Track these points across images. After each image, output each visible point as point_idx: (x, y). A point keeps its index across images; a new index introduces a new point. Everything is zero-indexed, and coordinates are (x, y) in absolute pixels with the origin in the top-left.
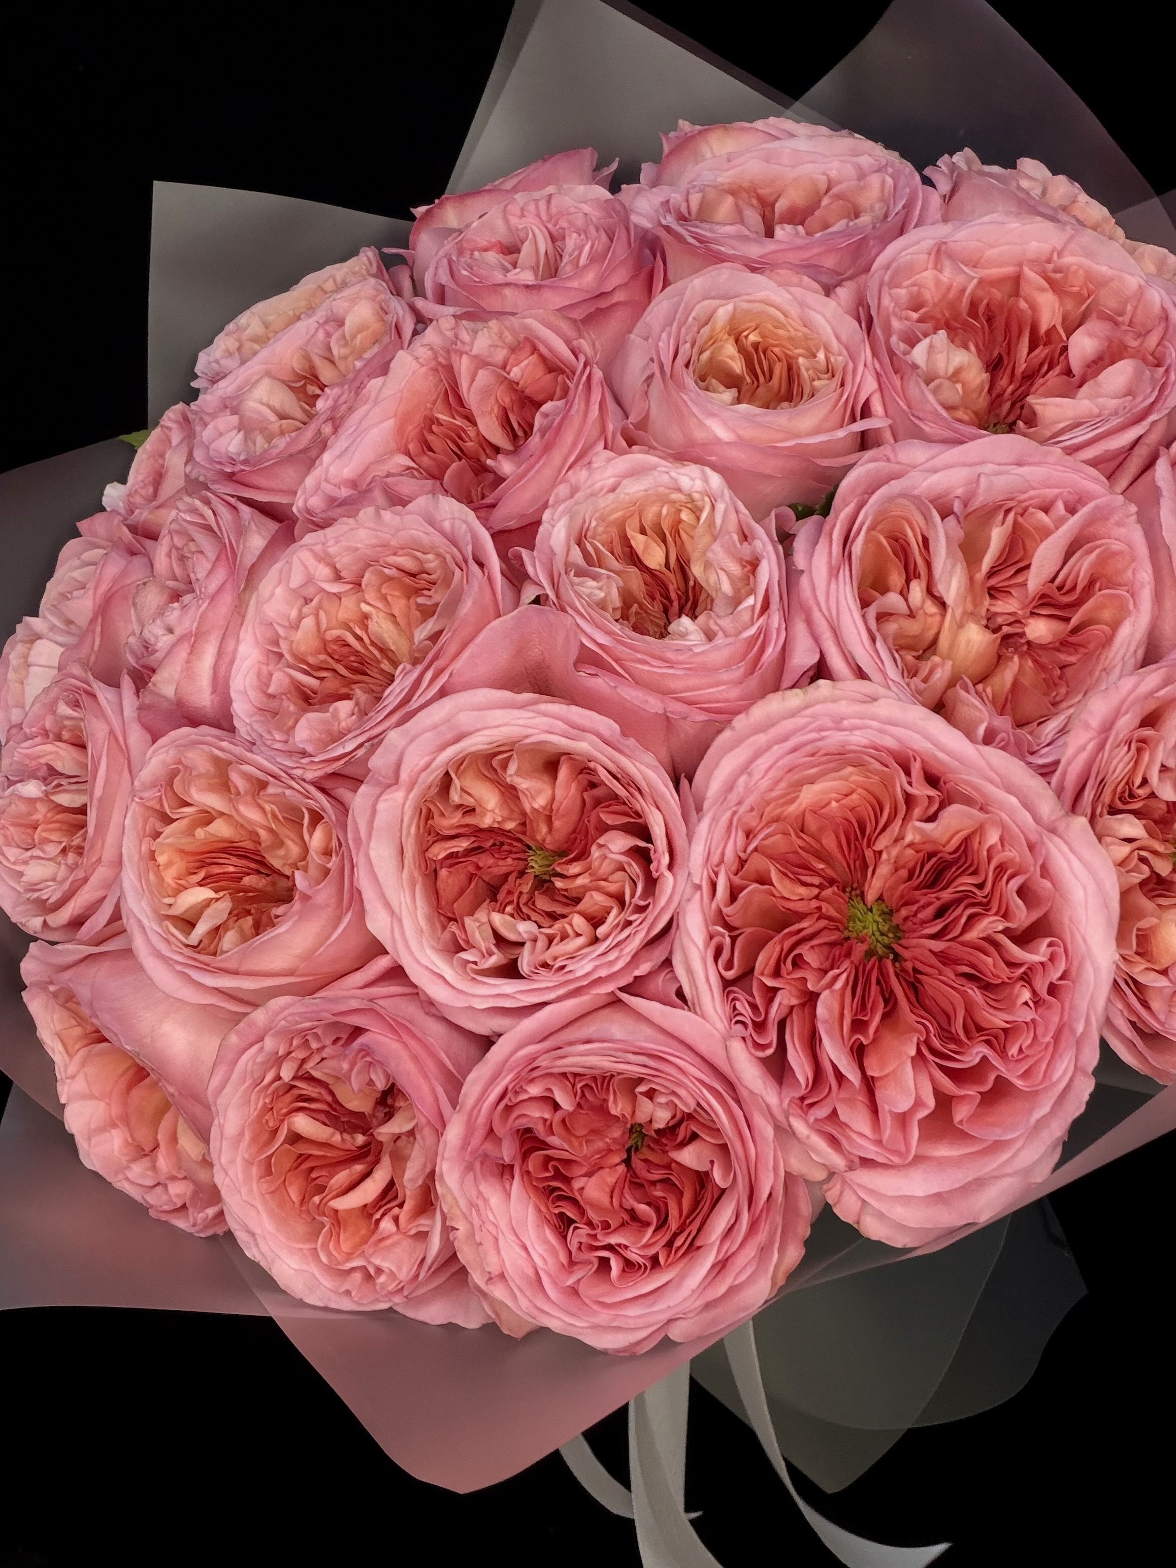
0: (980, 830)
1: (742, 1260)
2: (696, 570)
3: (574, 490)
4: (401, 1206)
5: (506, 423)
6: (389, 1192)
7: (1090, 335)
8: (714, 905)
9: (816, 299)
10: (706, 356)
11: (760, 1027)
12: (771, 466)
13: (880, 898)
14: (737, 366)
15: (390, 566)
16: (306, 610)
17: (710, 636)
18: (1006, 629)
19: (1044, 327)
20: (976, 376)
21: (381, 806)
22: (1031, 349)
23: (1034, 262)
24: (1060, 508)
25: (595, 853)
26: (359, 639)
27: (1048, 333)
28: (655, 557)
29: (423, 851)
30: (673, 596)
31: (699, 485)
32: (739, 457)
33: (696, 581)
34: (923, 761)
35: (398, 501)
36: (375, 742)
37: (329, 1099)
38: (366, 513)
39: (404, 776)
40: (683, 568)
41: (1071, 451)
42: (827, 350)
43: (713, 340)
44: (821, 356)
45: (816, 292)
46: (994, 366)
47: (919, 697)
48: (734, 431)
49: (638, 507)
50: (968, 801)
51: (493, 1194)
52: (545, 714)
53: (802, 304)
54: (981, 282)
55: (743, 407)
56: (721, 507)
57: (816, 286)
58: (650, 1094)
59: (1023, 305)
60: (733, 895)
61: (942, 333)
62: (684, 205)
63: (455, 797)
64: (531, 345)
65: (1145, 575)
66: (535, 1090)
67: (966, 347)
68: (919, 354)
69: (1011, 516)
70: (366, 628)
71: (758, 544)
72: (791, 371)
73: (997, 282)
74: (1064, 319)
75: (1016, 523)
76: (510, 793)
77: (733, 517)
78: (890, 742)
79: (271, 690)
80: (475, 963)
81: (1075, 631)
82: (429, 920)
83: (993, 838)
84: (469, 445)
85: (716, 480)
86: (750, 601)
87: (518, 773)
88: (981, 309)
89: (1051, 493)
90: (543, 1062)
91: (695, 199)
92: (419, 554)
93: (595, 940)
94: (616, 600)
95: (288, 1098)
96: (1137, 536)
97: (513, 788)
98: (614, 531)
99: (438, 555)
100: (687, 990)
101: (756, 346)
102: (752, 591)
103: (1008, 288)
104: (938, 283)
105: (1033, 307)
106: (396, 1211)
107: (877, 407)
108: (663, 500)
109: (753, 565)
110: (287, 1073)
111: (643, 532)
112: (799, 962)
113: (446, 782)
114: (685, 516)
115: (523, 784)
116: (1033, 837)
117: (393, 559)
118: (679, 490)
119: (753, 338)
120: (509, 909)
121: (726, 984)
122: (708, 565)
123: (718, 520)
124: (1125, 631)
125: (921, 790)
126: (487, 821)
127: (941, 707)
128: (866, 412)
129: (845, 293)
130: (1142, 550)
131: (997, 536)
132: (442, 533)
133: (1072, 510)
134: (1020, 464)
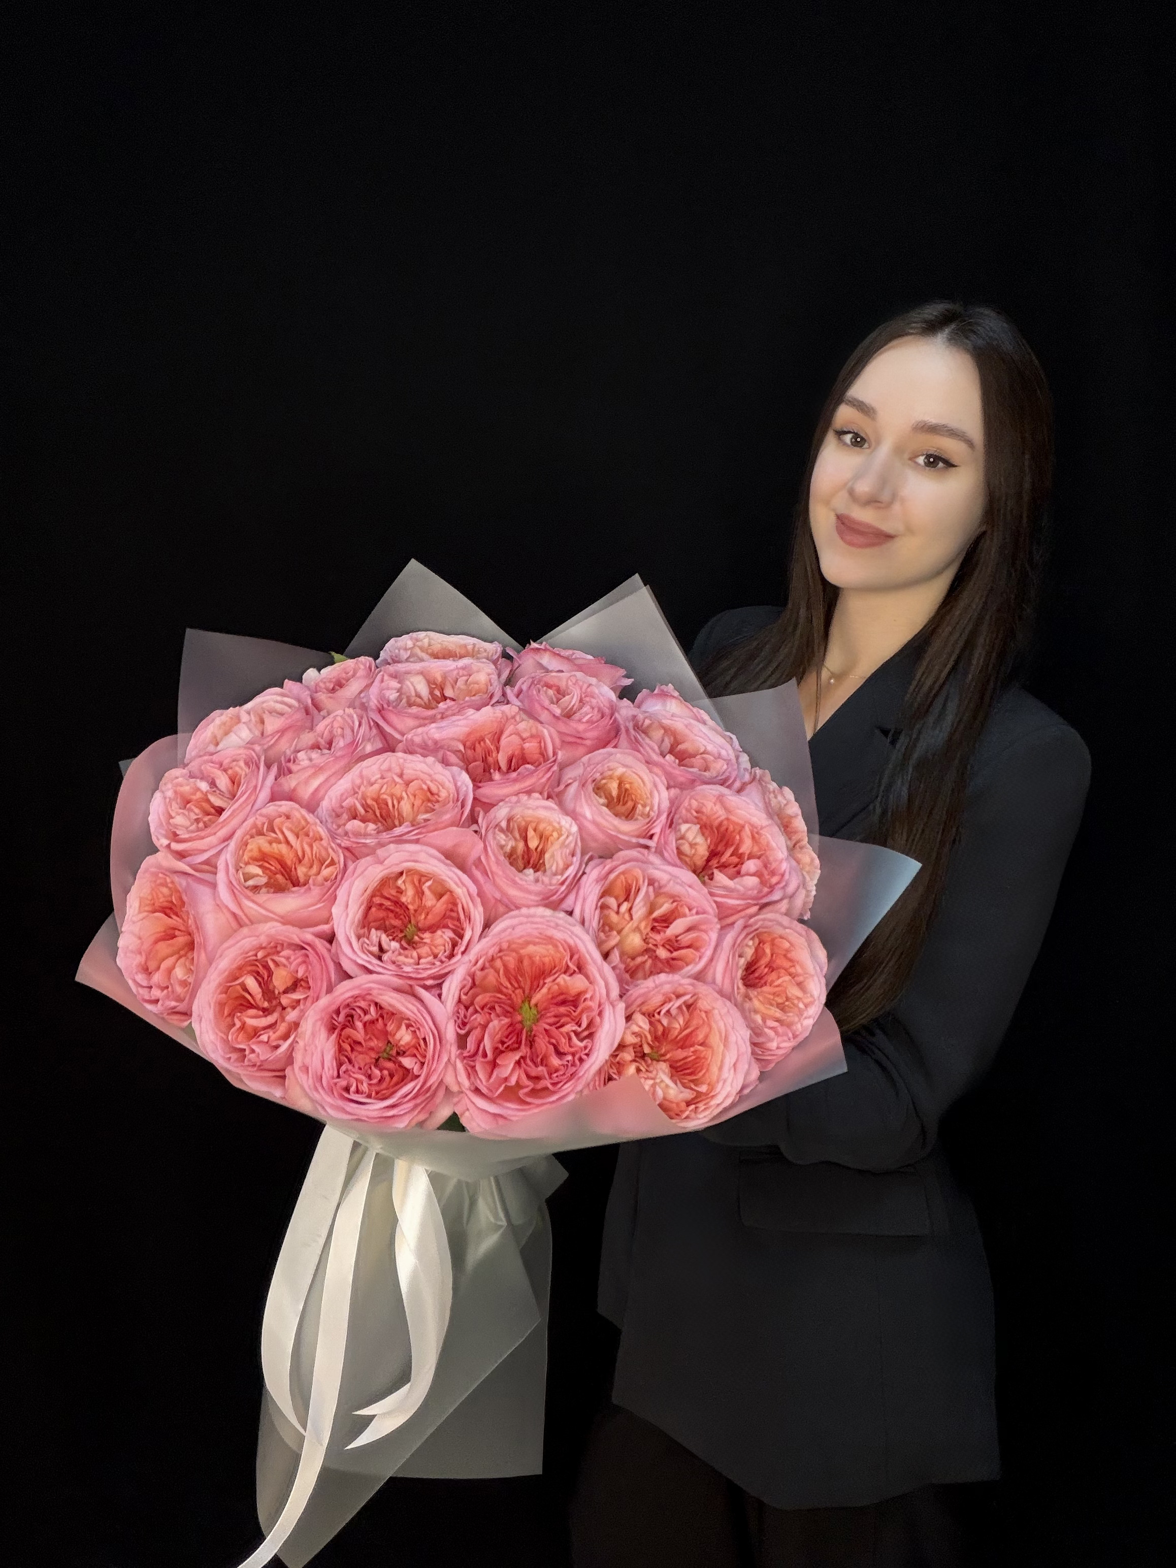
0: (585, 992)
1: (405, 1106)
2: (547, 856)
3: (518, 801)
4: (274, 1033)
5: (510, 761)
6: (272, 1026)
7: (755, 864)
8: (473, 969)
9: (662, 788)
10: (604, 781)
11: (464, 1024)
12: (601, 836)
13: (536, 1005)
14: (615, 793)
15: (425, 784)
16: (380, 781)
17: (537, 881)
18: (650, 945)
19: (741, 851)
20: (702, 850)
21: (370, 868)
22: (731, 855)
23: (752, 826)
24: (694, 911)
25: (439, 932)
26: (394, 806)
27: (741, 854)
28: (533, 843)
29: (373, 896)
30: (531, 862)
31: (567, 826)
32: (592, 828)
33: (544, 863)
34: (580, 957)
35: (445, 762)
36: (382, 845)
37: (266, 978)
38: (430, 759)
39: (386, 862)
40: (542, 853)
41: (712, 894)
42: (652, 809)
43: (611, 777)
44: (648, 809)
45: (664, 784)
46: (714, 854)
47: (599, 944)
48: (592, 815)
49: (539, 821)
50: (587, 977)
51: (323, 1034)
52: (453, 872)
53: (655, 786)
54: (727, 819)
55: (605, 809)
56: (571, 838)
57: (666, 783)
58: (408, 1026)
59: (738, 837)
60: (482, 969)
61: (698, 826)
62: (642, 721)
63: (400, 882)
64: (539, 738)
65: (709, 953)
66: (363, 1004)
67: (706, 840)
68: (684, 827)
69: (675, 904)
70: (399, 802)
71: (575, 859)
72: (634, 808)
73: (735, 823)
74: (750, 854)
75: (676, 908)
76: (420, 893)
77: (572, 845)
78: (571, 942)
79: (344, 804)
80: (368, 945)
81: (673, 959)
82: (359, 921)
83: (588, 996)
84: (490, 759)
85: (575, 829)
86: (559, 877)
87: (429, 888)
88: (723, 829)
89: (694, 904)
90: (374, 992)
91: (647, 722)
92: (441, 788)
93: (418, 964)
94: (508, 849)
95: (249, 968)
96: (714, 936)
97: (423, 893)
98: (523, 823)
99: (448, 792)
100: (443, 997)
101: (626, 790)
102: (562, 874)
103: (738, 828)
104: (712, 809)
105: (741, 840)
106: (271, 1033)
107: (656, 838)
108: (550, 823)
109: (567, 867)
110: (260, 955)
111: (535, 830)
112: (493, 1008)
113: (401, 874)
114: (555, 834)
115: (427, 892)
116: (602, 1001)
117: (429, 783)
118: (559, 823)
119: (628, 786)
120: (391, 938)
121: (460, 1001)
122: (553, 856)
123: (567, 842)
124: (689, 968)
125: (573, 967)
126: (404, 899)
127: (606, 956)
128: (651, 837)
129: (673, 791)
130: (713, 944)
131: (665, 908)
132: (456, 785)
133: (697, 913)
134: (690, 886)
